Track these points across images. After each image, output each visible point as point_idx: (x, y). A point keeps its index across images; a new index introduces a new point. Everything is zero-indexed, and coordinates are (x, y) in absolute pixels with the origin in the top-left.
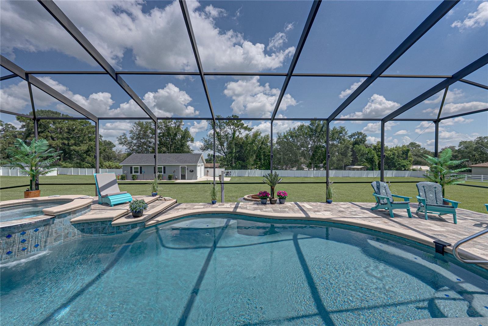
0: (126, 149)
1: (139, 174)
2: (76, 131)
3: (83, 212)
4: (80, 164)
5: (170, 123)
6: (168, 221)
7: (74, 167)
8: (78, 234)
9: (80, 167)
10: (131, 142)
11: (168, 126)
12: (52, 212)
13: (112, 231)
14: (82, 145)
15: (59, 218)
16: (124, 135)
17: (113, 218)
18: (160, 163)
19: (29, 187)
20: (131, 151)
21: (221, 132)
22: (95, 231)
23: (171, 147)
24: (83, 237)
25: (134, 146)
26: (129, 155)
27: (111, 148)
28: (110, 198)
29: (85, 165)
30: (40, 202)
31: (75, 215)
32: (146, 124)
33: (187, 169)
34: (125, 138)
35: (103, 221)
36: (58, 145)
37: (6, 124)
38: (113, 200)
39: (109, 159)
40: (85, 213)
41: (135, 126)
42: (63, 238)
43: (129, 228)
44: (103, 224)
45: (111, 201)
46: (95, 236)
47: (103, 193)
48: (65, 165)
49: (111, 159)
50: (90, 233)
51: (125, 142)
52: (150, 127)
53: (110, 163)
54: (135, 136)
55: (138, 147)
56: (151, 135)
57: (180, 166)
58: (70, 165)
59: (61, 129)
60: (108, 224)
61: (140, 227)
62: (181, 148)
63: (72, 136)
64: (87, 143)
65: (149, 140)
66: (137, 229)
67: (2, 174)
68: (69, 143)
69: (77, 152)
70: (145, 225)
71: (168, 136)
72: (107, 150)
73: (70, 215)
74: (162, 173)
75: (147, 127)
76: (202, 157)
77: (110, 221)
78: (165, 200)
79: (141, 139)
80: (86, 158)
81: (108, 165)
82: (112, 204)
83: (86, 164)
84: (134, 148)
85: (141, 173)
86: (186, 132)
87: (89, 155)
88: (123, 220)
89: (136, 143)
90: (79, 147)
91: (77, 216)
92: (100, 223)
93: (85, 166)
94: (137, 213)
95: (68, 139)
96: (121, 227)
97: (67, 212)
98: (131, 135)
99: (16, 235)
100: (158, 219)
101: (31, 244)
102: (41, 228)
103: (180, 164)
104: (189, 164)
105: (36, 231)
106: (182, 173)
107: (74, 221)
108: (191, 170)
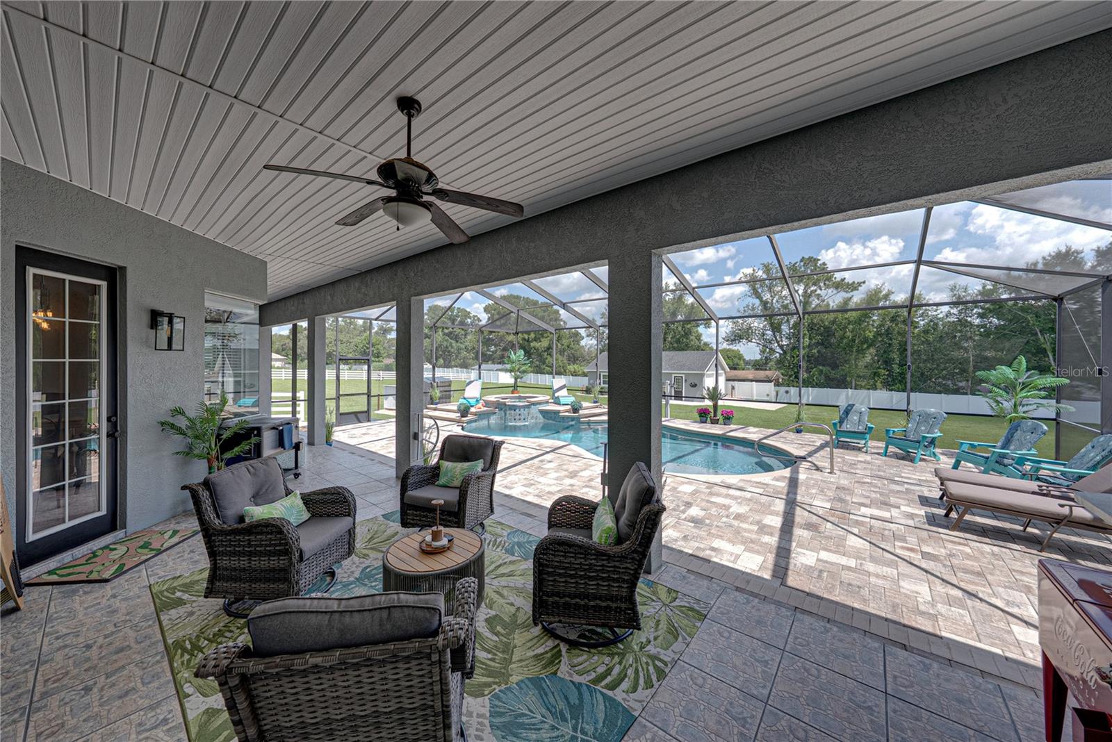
4: (540, 368)
7: (533, 372)
12: (530, 402)
13: (560, 418)
15: (533, 405)
17: (560, 412)
21: (774, 301)
22: (550, 418)
27: (578, 342)
31: (540, 406)
33: (686, 381)
35: (555, 413)
38: (563, 401)
39: (574, 360)
40: (546, 406)
47: (556, 395)
49: (577, 360)
53: (576, 366)
57: (673, 375)
60: (558, 415)
62: (685, 340)
66: (573, 420)
69: (537, 350)
72: (572, 346)
81: (573, 370)
83: (547, 368)
88: (567, 414)
94: (575, 410)
96: (565, 418)
97: (538, 403)
99: (517, 410)
100: (592, 419)
101: (522, 417)
102: (526, 410)
103: (672, 370)
104: (689, 371)
105: (524, 411)
106: (676, 387)
107: (541, 409)
108: (693, 384)
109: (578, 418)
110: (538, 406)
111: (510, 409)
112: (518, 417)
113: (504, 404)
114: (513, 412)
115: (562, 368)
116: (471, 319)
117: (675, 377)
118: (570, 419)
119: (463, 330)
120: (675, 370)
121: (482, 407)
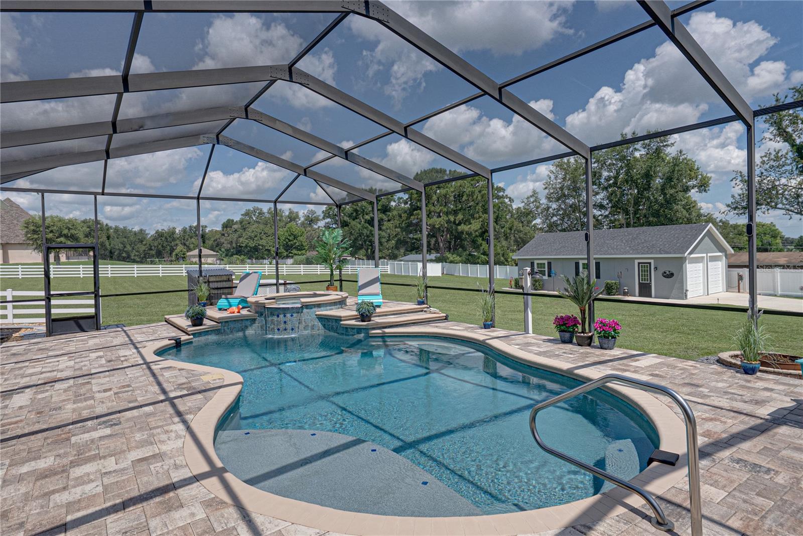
1: (546, 277)
3: (328, 308)
7: (462, 262)
8: (321, 328)
10: (548, 208)
13: (343, 332)
14: (473, 221)
15: (307, 308)
16: (535, 193)
17: (340, 317)
20: (548, 227)
22: (332, 329)
24: (324, 332)
29: (480, 259)
31: (319, 309)
33: (656, 268)
34: (535, 201)
36: (441, 225)
41: (552, 172)
42: (310, 329)
43: (355, 332)
44: (336, 322)
48: (451, 259)
50: (329, 330)
54: (554, 193)
57: (636, 262)
58: (458, 258)
59: (445, 196)
60: (339, 323)
61: (364, 333)
64: (480, 217)
66: (362, 335)
67: (390, 272)
68: (455, 220)
70: (368, 333)
73: (316, 307)
75: (576, 170)
76: (710, 236)
77: (340, 320)
79: (566, 199)
83: (482, 256)
85: (549, 276)
88: (353, 322)
89: (557, 210)
90: (469, 226)
91: (322, 311)
94: (365, 317)
95: (455, 213)
98: (547, 191)
99: (281, 316)
100: (387, 330)
101: (289, 326)
102: (295, 315)
103: (634, 254)
104: (661, 254)
105: (292, 316)
106: (642, 279)
107: (319, 315)
108: (668, 273)
109: (366, 330)
110: (314, 309)
111: (272, 314)
112: (282, 326)
113: (264, 306)
114: (275, 318)
115: (503, 255)
116: (395, 201)
117: (639, 263)
118: (355, 330)
119: (386, 215)
120: (638, 253)
121: (237, 311)
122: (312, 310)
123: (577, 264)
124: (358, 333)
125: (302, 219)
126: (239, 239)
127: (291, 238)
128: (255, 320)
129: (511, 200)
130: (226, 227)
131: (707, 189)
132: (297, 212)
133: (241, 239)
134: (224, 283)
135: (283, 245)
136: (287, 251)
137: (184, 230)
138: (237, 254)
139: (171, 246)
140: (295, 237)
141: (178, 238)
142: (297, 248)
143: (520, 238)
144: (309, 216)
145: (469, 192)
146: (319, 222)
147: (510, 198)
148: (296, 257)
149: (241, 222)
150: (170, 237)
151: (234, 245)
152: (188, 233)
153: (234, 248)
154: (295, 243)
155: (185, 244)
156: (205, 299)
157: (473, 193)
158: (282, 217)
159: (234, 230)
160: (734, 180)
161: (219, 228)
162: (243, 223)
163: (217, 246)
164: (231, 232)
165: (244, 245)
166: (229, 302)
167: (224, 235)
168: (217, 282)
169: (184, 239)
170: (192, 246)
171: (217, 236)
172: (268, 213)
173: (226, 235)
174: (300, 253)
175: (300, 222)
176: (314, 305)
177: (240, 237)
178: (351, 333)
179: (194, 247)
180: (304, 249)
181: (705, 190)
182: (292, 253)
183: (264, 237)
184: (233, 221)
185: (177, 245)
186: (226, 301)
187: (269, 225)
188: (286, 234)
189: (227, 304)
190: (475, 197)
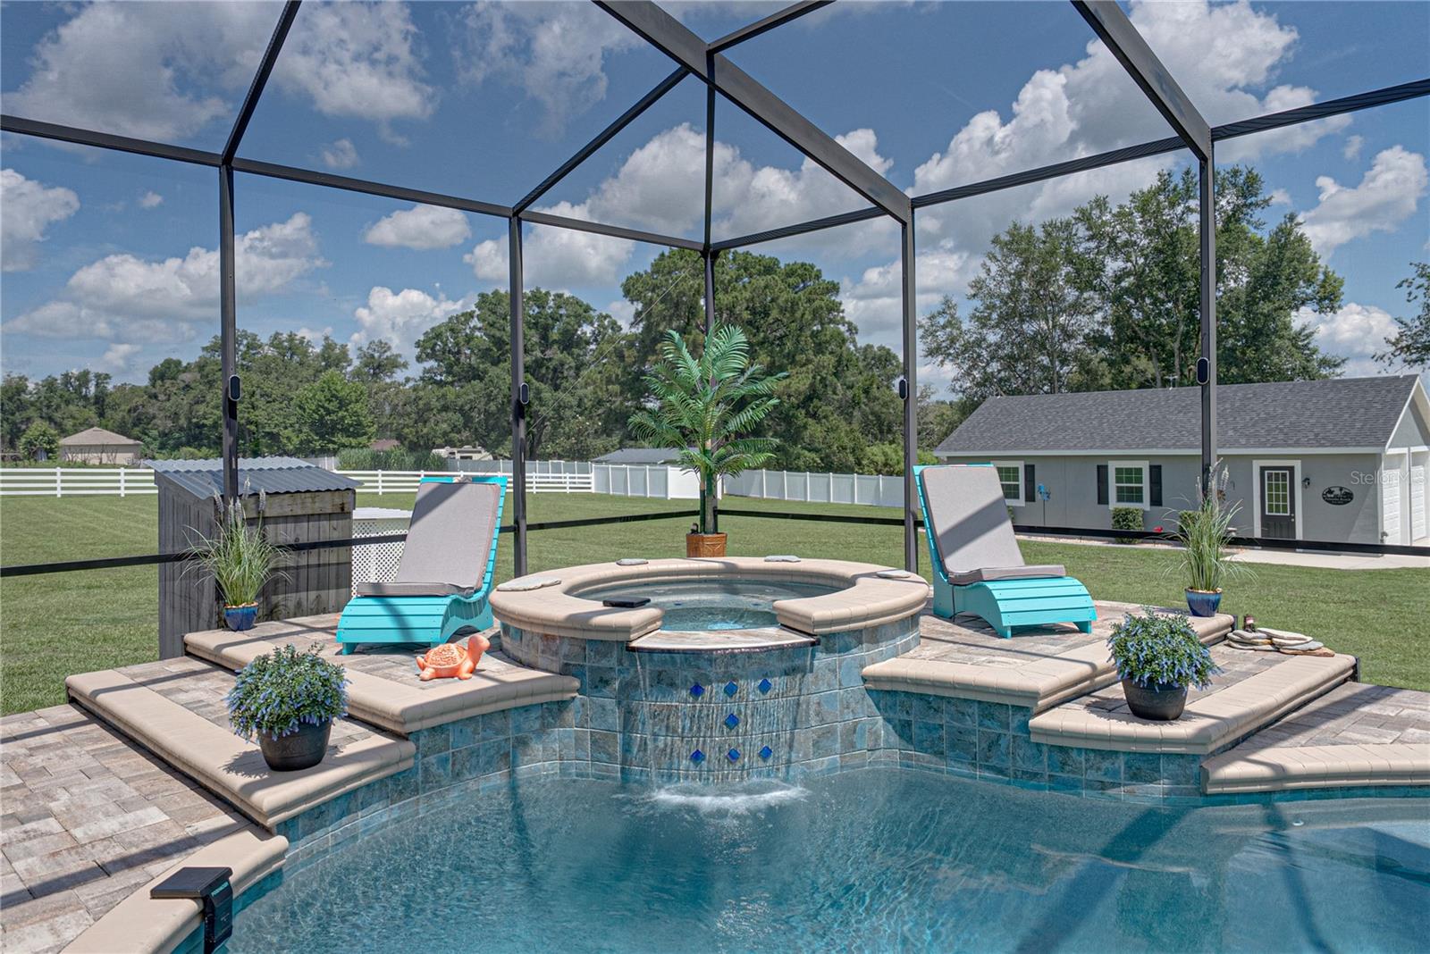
0: (956, 379)
1: (1020, 501)
2: (775, 314)
3: (898, 641)
4: (786, 452)
5: (1179, 209)
6: (1347, 792)
8: (886, 741)
9: (790, 470)
10: (980, 342)
11: (1168, 223)
12: (806, 618)
13: (1030, 768)
15: (828, 650)
16: (948, 305)
17: (1034, 696)
18: (1129, 446)
19: (697, 519)
20: (978, 385)
22: (953, 746)
23: (1184, 348)
24: (906, 762)
25: (992, 358)
26: (968, 407)
28: (998, 590)
29: (802, 459)
30: (749, 577)
31: (873, 651)
32: (1049, 234)
33: (1306, 481)
34: (949, 324)
35: (990, 704)
37: (602, 317)
38: (1012, 603)
39: (881, 432)
40: (906, 648)
41: (993, 257)
42: (838, 746)
43: (1116, 773)
44: (991, 717)
45: (1002, 606)
46: (954, 771)
47: (959, 563)
49: (889, 431)
50: (935, 753)
51: (953, 341)
52: (1067, 251)
53: (888, 448)
54: (994, 306)
55: (1010, 361)
56: (1071, 294)
57: (1257, 465)
60: (1015, 721)
61: (1175, 779)
62: (1250, 353)
63: (762, 335)
64: (809, 361)
65: (1062, 319)
66: (1154, 792)
67: (597, 488)
70: (1203, 777)
71: (1165, 286)
72: (874, 390)
73: (861, 643)
74: (1140, 499)
75: (1052, 253)
76: (1413, 406)
77: (1021, 708)
78: (1278, 648)
79: (1022, 321)
80: (805, 427)
81: (880, 459)
82: (1007, 621)
83: (806, 453)
84: (989, 370)
85: (1030, 497)
86: (1283, 247)
87: (814, 416)
89: (999, 346)
91: (883, 658)
92: (975, 709)
93: (801, 463)
94: (1153, 695)
96: (1074, 754)
97: (853, 625)
98: (977, 303)
99: (714, 690)
102: (777, 682)
103: (1253, 446)
104: (1323, 446)
105: (765, 687)
106: (1270, 506)
107: (876, 679)
108: (1337, 492)
109: (1179, 760)
110: (856, 653)
113: (621, 646)
115: (853, 451)
116: (592, 324)
117: (1263, 469)
118: (1121, 763)
119: (571, 354)
120: (1263, 445)
121: (468, 664)
122: (848, 656)
123: (1102, 472)
124: (1136, 777)
125: (356, 363)
126: (196, 407)
127: (331, 406)
128: (562, 705)
129: (852, 329)
130: (162, 377)
131: (1336, 305)
132: (344, 347)
133: (201, 409)
134: (325, 524)
135: (313, 424)
136: (322, 437)
137: (50, 385)
138: (189, 444)
139: (14, 423)
140: (343, 404)
141: (32, 404)
142: (345, 431)
143: (873, 413)
144: (372, 356)
145: (787, 301)
146: (398, 370)
147: (850, 324)
148: (344, 452)
149: (201, 366)
150: (10, 399)
151: (183, 422)
152: (59, 393)
153: (181, 429)
154: (343, 418)
155: (50, 419)
156: (251, 595)
157: (794, 304)
158: (305, 354)
159: (182, 385)
160: (1405, 285)
161: (143, 380)
162: (207, 369)
163: (135, 425)
164: (174, 390)
165: (209, 422)
166: (397, 616)
167: (156, 397)
168: (296, 518)
169: (49, 407)
170: (69, 424)
171: (137, 401)
172: (271, 345)
173: (162, 397)
174: (354, 442)
175: (349, 369)
176: (860, 631)
177: (197, 403)
178: (1092, 775)
179: (74, 425)
180: (365, 434)
181: (1332, 309)
182: (334, 443)
183: (261, 403)
184: (178, 363)
185: (29, 420)
186: (380, 610)
187: (274, 375)
188: (320, 396)
189: (388, 622)
190: (798, 315)
